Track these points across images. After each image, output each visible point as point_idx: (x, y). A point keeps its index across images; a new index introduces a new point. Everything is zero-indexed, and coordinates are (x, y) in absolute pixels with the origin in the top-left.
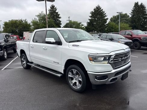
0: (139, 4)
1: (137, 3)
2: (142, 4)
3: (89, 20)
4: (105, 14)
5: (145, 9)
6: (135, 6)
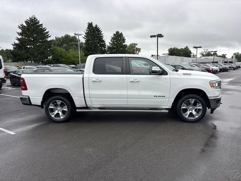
0: (94, 25)
1: (92, 23)
2: (96, 26)
3: (18, 39)
4: (48, 32)
5: (100, 34)
6: (88, 28)
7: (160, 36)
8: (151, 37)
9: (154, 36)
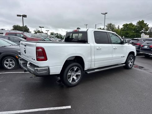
7: (25, 16)
8: (18, 16)
9: (20, 16)
